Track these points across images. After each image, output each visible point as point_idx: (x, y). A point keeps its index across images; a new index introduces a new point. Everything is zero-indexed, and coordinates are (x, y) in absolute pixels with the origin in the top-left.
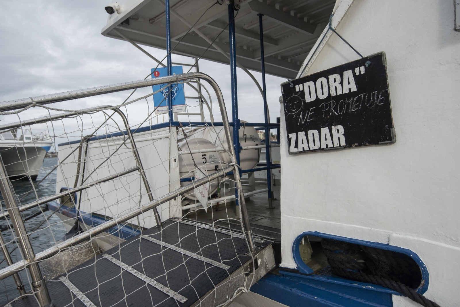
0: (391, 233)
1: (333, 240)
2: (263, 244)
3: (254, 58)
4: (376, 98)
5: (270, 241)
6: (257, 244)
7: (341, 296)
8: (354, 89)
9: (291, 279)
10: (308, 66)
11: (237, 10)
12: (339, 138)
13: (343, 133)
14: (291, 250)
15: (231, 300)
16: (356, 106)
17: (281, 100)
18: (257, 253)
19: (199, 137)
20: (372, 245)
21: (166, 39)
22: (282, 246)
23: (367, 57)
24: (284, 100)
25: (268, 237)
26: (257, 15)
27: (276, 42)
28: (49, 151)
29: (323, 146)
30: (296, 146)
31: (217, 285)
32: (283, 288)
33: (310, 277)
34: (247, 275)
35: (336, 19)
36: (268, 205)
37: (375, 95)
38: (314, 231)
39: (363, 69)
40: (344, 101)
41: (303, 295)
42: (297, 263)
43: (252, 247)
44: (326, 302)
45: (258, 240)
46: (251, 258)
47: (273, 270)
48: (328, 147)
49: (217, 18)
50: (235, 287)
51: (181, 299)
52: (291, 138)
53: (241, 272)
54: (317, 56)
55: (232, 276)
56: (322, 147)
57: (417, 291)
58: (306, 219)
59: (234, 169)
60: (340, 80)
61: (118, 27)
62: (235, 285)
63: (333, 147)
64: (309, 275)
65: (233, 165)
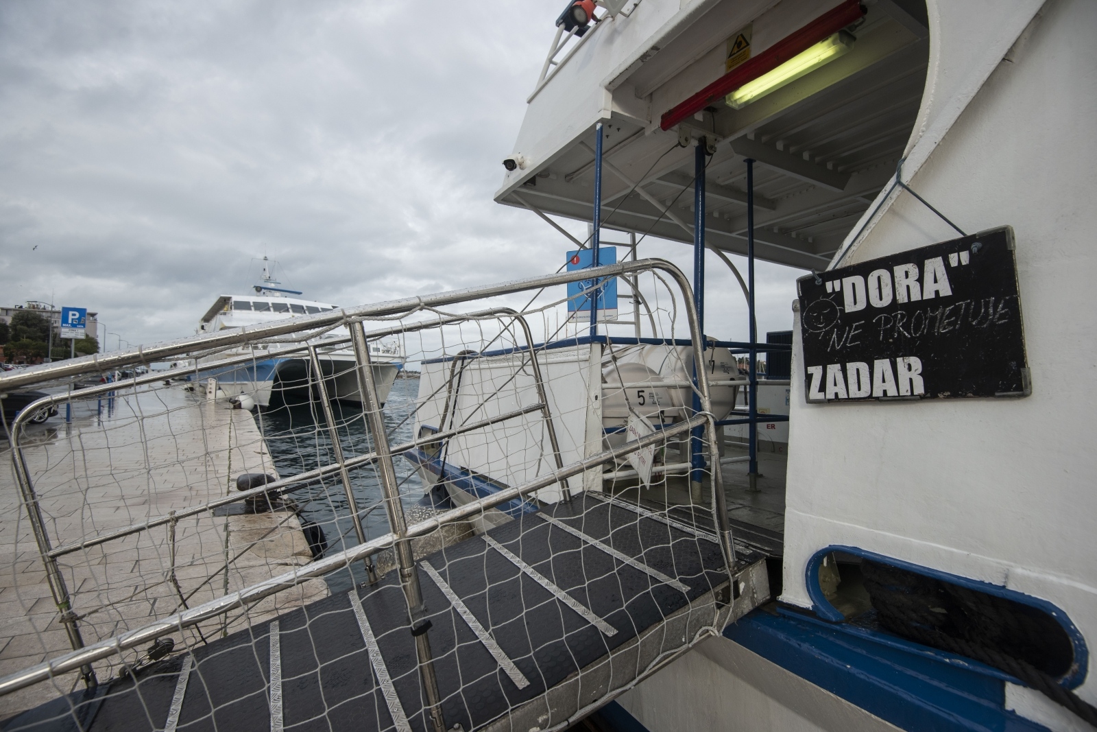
0: (1012, 567)
1: (890, 566)
2: (750, 556)
3: (731, 232)
4: (991, 311)
5: (764, 553)
6: (739, 555)
7: (897, 671)
8: (946, 290)
9: (800, 626)
10: (853, 248)
11: (710, 154)
12: (911, 380)
13: (920, 371)
14: (802, 573)
15: (690, 645)
16: (949, 324)
17: (795, 307)
18: (740, 571)
19: (632, 361)
20: (970, 585)
21: (593, 205)
22: (784, 565)
23: (974, 235)
24: (801, 306)
25: (759, 546)
26: (744, 161)
27: (772, 204)
28: (402, 370)
29: (878, 393)
30: (822, 388)
31: (668, 617)
32: (785, 640)
33: (838, 628)
34: (719, 607)
35: (910, 167)
36: (747, 486)
37: (991, 305)
38: (852, 546)
39: (965, 257)
40: (925, 312)
41: (823, 658)
42: (814, 599)
43: (731, 560)
44: (868, 678)
45: (740, 548)
46: (728, 578)
47: (765, 604)
48: (888, 395)
49: (674, 169)
50: (697, 625)
51: (606, 630)
52: (812, 375)
53: (709, 601)
54: (869, 230)
55: (693, 604)
56: (875, 395)
57: (1061, 682)
58: (835, 521)
59: (707, 422)
60: (918, 274)
61: (519, 190)
62: (698, 620)
63: (897, 395)
64: (836, 623)
65: (705, 415)
